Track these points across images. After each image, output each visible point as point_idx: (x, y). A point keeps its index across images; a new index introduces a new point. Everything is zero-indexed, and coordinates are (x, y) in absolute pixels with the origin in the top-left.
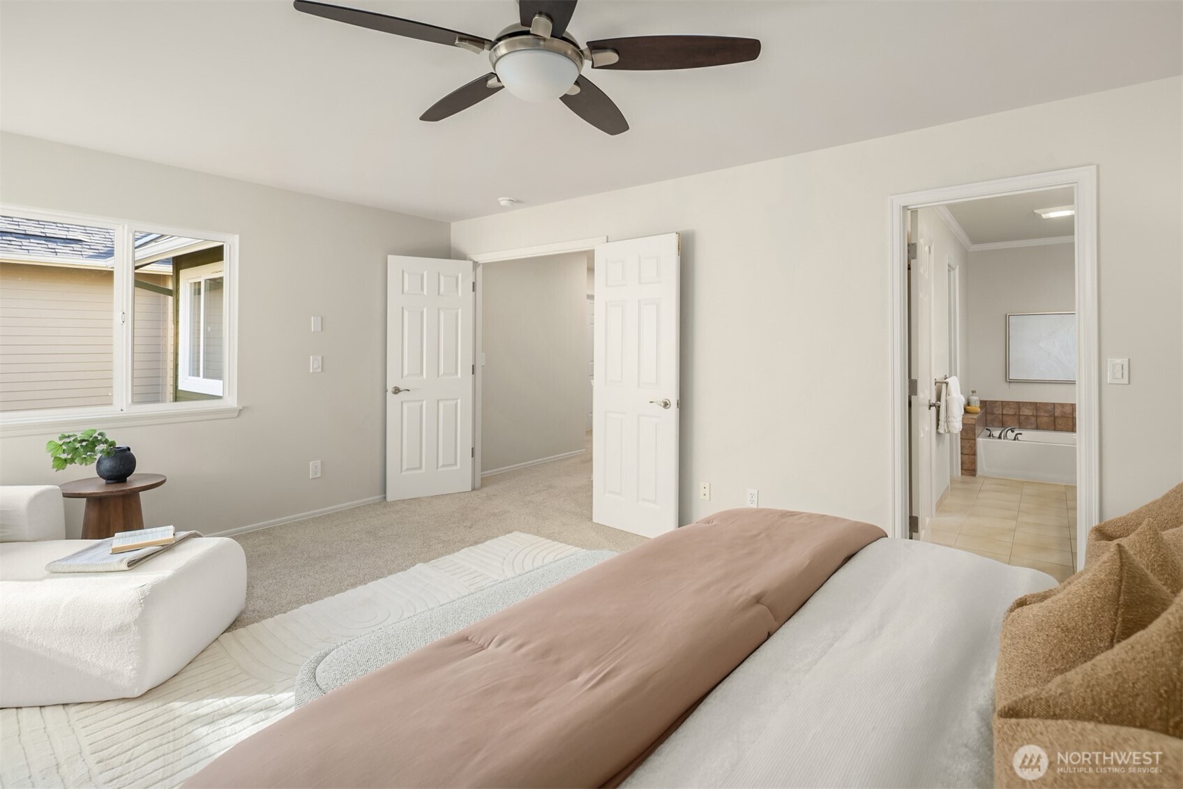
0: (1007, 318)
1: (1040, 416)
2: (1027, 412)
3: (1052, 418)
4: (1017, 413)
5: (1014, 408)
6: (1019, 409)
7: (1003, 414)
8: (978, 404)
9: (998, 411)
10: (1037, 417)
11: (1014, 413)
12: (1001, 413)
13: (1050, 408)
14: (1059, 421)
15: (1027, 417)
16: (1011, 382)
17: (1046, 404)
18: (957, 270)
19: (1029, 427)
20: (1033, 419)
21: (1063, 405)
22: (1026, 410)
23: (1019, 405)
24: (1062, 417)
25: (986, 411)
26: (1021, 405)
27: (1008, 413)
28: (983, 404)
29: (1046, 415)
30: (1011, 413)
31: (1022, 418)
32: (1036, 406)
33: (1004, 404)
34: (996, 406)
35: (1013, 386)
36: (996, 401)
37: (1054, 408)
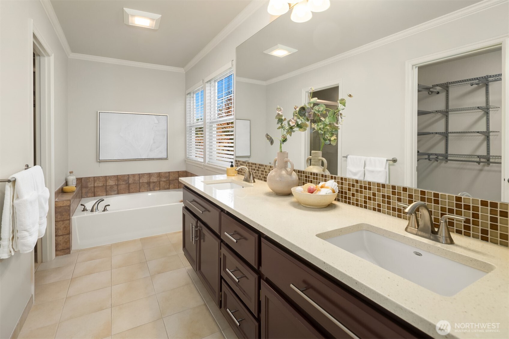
0: (98, 116)
1: (120, 184)
2: (111, 183)
3: (127, 185)
4: (105, 184)
5: (103, 181)
6: (106, 181)
7: (94, 187)
8: (75, 183)
9: (91, 185)
10: (118, 185)
11: (103, 185)
12: (93, 186)
13: (126, 178)
14: (131, 186)
15: (112, 187)
16: (100, 161)
17: (124, 176)
18: (52, 58)
19: (112, 193)
20: (115, 187)
21: (134, 175)
22: (110, 181)
23: (106, 178)
24: (133, 183)
25: (82, 185)
26: (107, 178)
27: (98, 185)
28: (79, 180)
29: (124, 183)
30: (100, 185)
31: (108, 187)
32: (117, 178)
33: (95, 179)
34: (89, 181)
35: (102, 164)
36: (90, 177)
37: (129, 178)
